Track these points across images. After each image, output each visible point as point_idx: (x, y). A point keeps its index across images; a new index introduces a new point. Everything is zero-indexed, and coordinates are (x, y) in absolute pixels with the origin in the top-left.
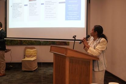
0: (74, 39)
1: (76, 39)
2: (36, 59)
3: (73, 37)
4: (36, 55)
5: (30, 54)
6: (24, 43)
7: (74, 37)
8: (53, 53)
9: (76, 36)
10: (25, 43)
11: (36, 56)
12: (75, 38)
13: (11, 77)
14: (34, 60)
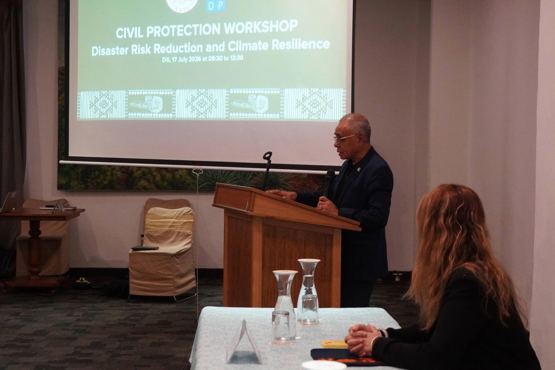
0: (266, 162)
1: (272, 163)
2: (189, 249)
3: (265, 158)
4: (189, 232)
5: (167, 228)
6: (143, 183)
7: (268, 156)
8: (223, 210)
9: (271, 153)
10: (148, 180)
11: (188, 235)
12: (268, 159)
13: (84, 315)
14: (179, 254)
